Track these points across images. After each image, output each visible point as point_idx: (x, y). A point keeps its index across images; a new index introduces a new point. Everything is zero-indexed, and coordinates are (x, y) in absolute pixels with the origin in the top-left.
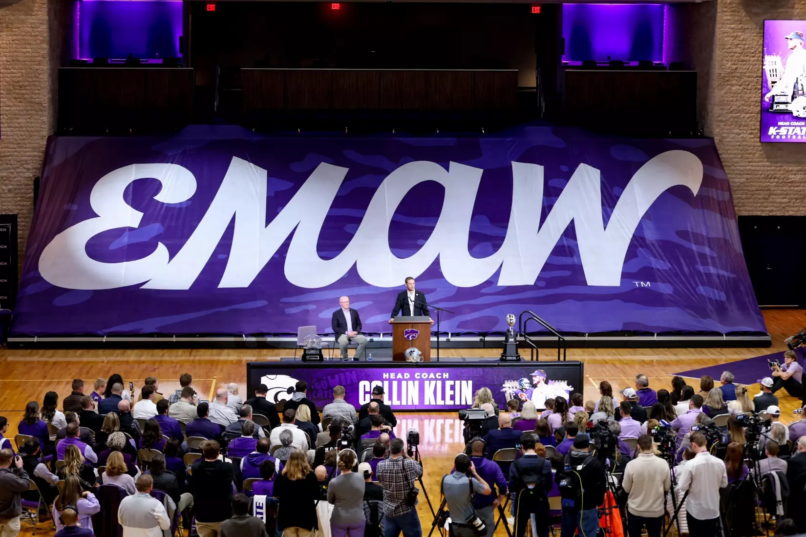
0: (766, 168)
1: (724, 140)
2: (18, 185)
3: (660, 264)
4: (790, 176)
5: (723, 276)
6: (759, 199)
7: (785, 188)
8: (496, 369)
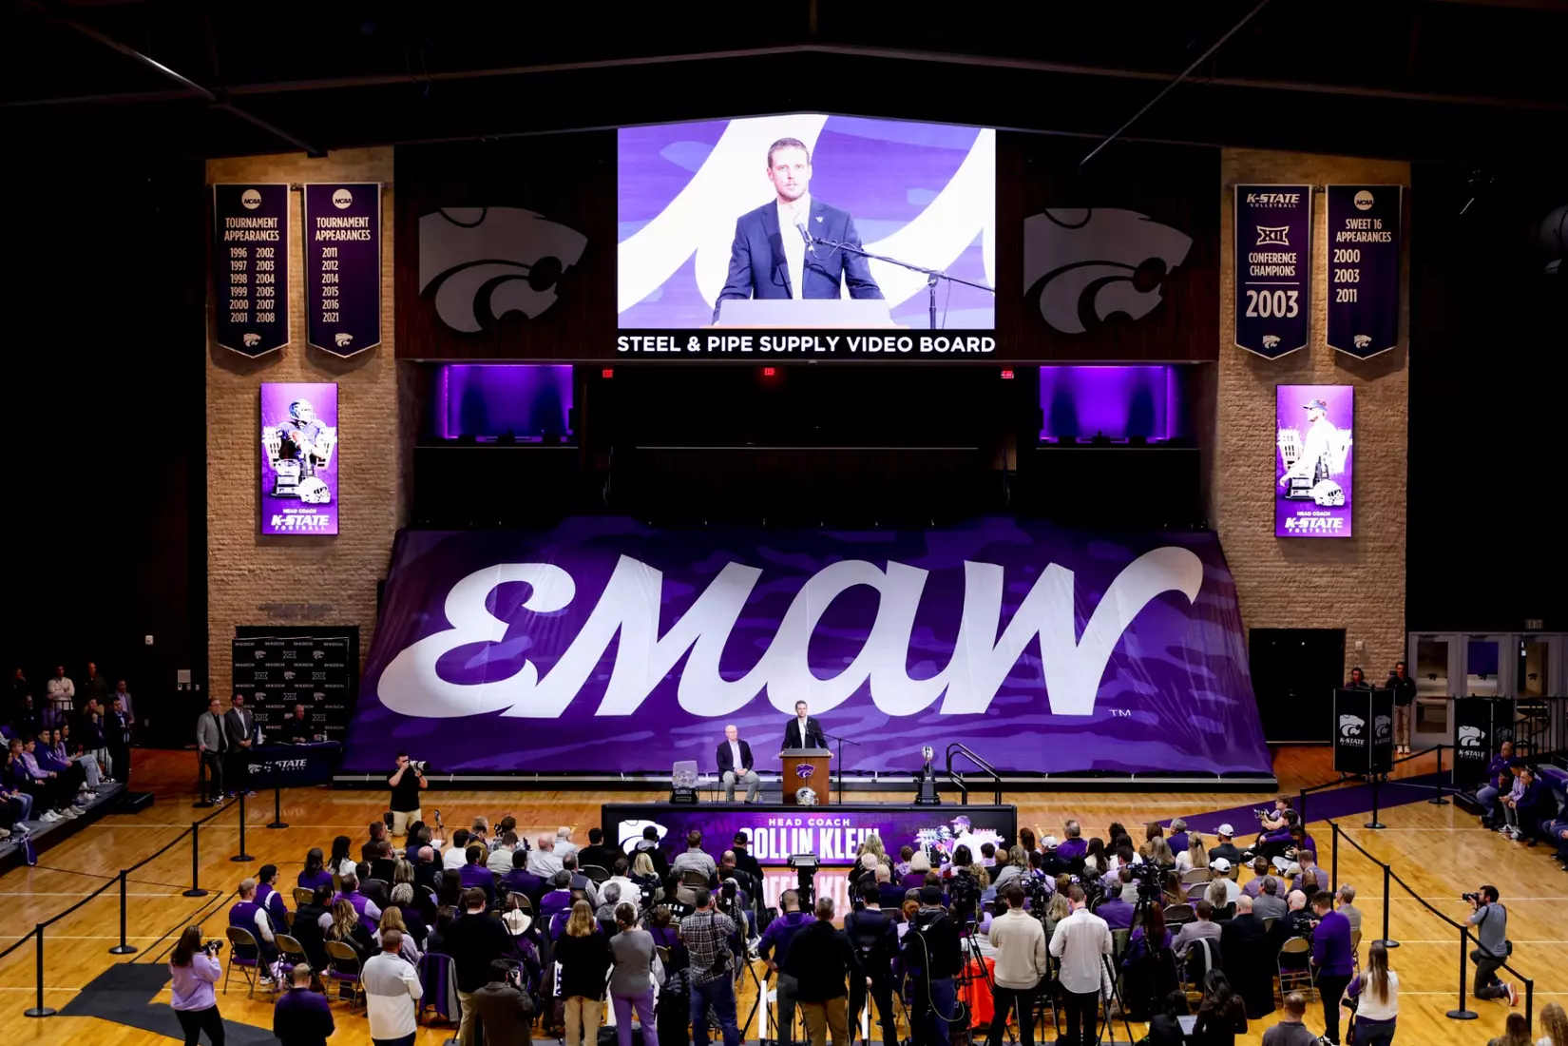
0: (1283, 569)
1: (1230, 534)
2: (359, 590)
3: (1143, 688)
4: (1314, 579)
5: (1222, 703)
6: (1275, 607)
7: (1307, 594)
8: (907, 814)
